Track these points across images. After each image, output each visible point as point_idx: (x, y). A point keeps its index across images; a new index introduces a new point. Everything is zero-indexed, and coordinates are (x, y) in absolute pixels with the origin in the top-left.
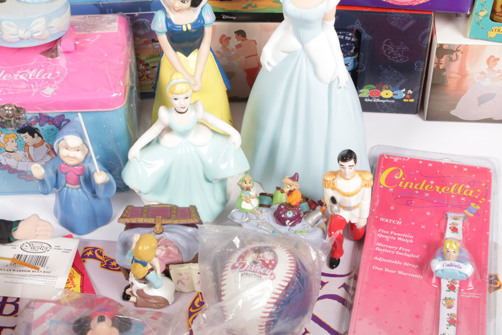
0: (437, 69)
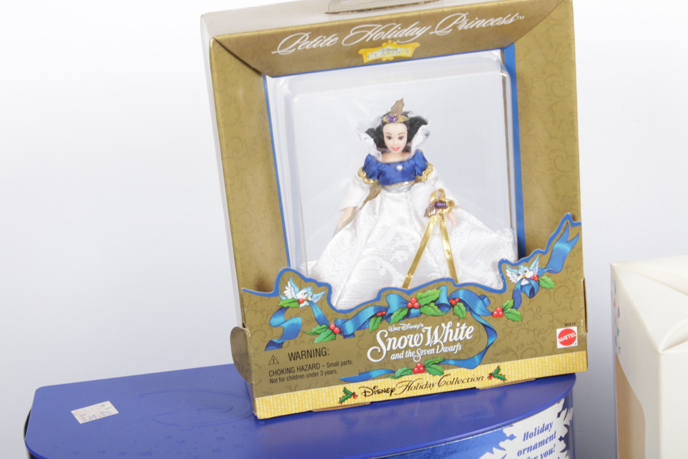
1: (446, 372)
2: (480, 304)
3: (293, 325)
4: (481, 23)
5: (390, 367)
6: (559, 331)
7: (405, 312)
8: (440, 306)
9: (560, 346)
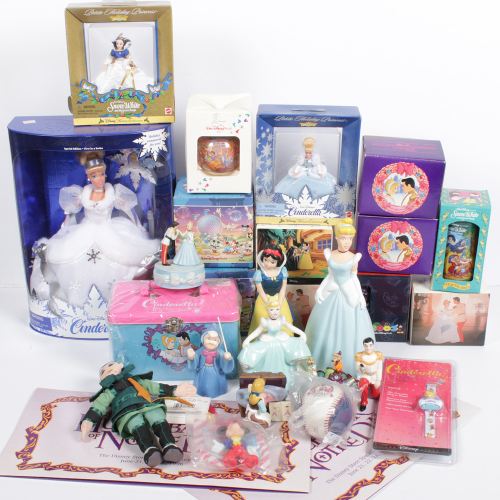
0: (416, 309)
1: (131, 118)
2: (142, 97)
3: (85, 97)
4: (145, 12)
5: (114, 114)
6: (166, 109)
7: (119, 97)
8: (130, 96)
9: (166, 113)
